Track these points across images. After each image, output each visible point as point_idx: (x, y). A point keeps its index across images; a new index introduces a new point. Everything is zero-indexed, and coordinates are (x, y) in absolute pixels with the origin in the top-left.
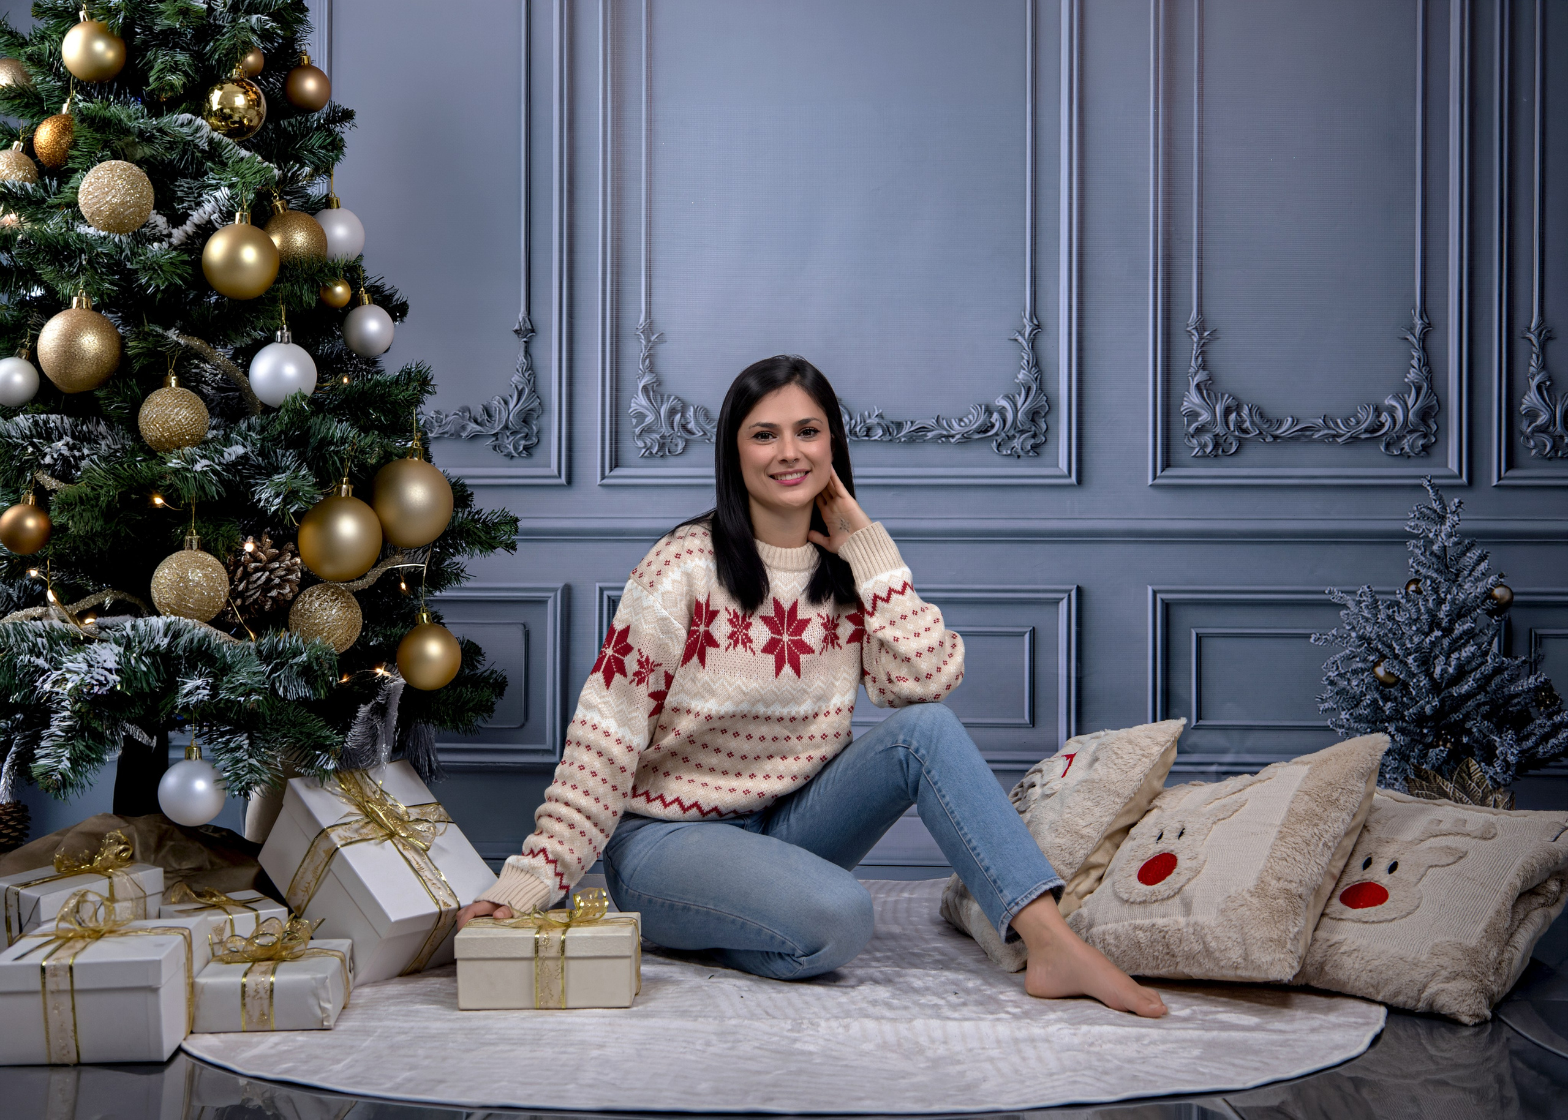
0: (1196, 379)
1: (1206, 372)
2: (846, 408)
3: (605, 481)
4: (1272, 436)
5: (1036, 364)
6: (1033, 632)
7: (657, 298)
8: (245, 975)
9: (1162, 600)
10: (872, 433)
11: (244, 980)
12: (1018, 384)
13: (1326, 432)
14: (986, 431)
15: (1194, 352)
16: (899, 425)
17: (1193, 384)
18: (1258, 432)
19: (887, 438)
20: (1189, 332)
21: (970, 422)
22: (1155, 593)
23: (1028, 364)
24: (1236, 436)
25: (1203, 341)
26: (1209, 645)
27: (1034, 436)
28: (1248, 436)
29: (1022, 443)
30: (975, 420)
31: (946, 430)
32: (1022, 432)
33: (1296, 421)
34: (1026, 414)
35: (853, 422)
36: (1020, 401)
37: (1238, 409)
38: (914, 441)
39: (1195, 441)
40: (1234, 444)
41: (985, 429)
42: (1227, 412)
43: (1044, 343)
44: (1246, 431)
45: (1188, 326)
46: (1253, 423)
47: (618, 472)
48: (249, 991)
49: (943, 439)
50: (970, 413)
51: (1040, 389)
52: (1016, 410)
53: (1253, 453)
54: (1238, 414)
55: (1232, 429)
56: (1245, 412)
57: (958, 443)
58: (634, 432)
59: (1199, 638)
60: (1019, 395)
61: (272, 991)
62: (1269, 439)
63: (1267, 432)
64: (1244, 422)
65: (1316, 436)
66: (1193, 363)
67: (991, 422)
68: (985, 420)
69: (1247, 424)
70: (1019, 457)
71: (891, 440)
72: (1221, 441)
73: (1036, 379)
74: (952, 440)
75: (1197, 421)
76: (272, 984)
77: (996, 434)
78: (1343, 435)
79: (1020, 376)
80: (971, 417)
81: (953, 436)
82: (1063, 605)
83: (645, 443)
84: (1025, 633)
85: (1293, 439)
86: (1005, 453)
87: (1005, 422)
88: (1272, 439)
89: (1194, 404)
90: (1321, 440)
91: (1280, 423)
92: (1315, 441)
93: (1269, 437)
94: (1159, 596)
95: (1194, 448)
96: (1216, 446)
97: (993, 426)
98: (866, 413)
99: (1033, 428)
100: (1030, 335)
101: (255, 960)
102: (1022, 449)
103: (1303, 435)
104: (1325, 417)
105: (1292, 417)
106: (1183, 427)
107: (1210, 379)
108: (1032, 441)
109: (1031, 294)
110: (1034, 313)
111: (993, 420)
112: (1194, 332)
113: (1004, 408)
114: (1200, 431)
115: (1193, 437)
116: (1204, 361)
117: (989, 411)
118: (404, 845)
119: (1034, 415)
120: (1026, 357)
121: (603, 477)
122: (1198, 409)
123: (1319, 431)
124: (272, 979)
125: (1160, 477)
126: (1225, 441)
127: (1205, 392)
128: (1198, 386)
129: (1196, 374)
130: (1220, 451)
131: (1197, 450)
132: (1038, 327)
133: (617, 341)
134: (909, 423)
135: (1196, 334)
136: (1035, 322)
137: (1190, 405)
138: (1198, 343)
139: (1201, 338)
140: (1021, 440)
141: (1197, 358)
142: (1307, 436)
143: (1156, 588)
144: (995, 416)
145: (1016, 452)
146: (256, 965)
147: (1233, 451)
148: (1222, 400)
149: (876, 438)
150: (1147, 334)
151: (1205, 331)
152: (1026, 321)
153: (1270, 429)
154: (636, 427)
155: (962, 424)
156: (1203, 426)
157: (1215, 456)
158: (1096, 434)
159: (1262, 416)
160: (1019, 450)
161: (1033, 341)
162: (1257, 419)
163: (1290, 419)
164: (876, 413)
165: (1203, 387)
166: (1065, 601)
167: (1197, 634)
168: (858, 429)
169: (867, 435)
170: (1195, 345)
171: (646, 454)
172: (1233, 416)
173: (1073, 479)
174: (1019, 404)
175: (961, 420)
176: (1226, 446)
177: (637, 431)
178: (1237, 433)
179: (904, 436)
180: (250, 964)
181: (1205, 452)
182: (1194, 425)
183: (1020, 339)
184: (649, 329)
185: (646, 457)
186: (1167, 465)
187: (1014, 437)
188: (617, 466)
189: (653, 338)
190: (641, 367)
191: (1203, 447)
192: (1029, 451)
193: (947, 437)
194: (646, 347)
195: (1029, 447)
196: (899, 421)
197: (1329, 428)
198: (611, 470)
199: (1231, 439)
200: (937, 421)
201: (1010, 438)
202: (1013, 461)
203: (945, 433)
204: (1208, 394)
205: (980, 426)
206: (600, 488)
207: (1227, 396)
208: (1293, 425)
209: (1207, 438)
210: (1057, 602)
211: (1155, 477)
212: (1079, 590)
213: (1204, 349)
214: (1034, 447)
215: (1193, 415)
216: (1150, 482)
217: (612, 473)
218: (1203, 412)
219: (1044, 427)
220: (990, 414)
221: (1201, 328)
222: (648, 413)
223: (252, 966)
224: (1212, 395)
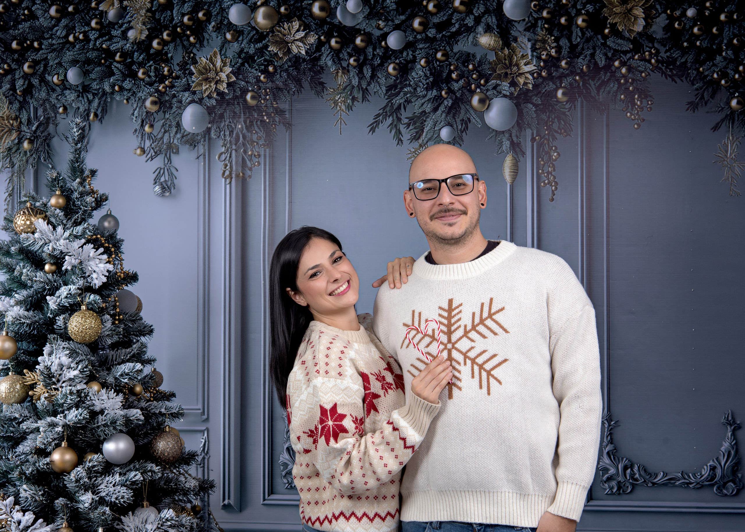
0: (607, 449)
1: (613, 445)
4: (652, 483)
13: (683, 481)
15: (606, 433)
18: (643, 480)
24: (630, 483)
25: (611, 427)
33: (665, 474)
37: (632, 467)
39: (606, 485)
40: (629, 487)
42: (625, 468)
44: (636, 480)
46: (640, 475)
47: (273, 497)
53: (640, 492)
54: (632, 470)
55: (628, 478)
56: (636, 468)
58: (282, 474)
62: (650, 485)
64: (635, 474)
65: (677, 483)
69: (637, 476)
72: (622, 485)
75: (608, 473)
78: (693, 483)
83: (288, 481)
85: (664, 485)
88: (651, 485)
89: (606, 463)
90: (680, 486)
91: (656, 475)
92: (677, 486)
93: (650, 483)
95: (606, 489)
96: (619, 488)
103: (670, 483)
104: (682, 472)
105: (663, 472)
107: (615, 449)
114: (609, 479)
115: (605, 482)
116: (611, 439)
122: (608, 467)
123: (679, 480)
126: (624, 485)
127: (612, 457)
128: (608, 453)
129: (607, 446)
130: (621, 491)
131: (608, 490)
135: (607, 423)
137: (604, 464)
138: (608, 428)
139: (609, 425)
141: (607, 437)
142: (672, 483)
147: (629, 491)
151: (612, 421)
153: (651, 479)
154: (283, 471)
156: (611, 476)
157: (619, 494)
159: (645, 471)
162: (642, 473)
163: (662, 473)
165: (611, 454)
170: (606, 429)
171: (289, 487)
172: (629, 471)
176: (625, 488)
177: (284, 473)
178: (631, 481)
181: (612, 492)
185: (289, 489)
190: (285, 436)
191: (611, 488)
197: (685, 479)
199: (628, 484)
206: (262, 506)
207: (625, 459)
208: (664, 476)
209: (614, 483)
213: (611, 432)
217: (270, 498)
218: (611, 468)
222: (289, 463)
224: (617, 458)
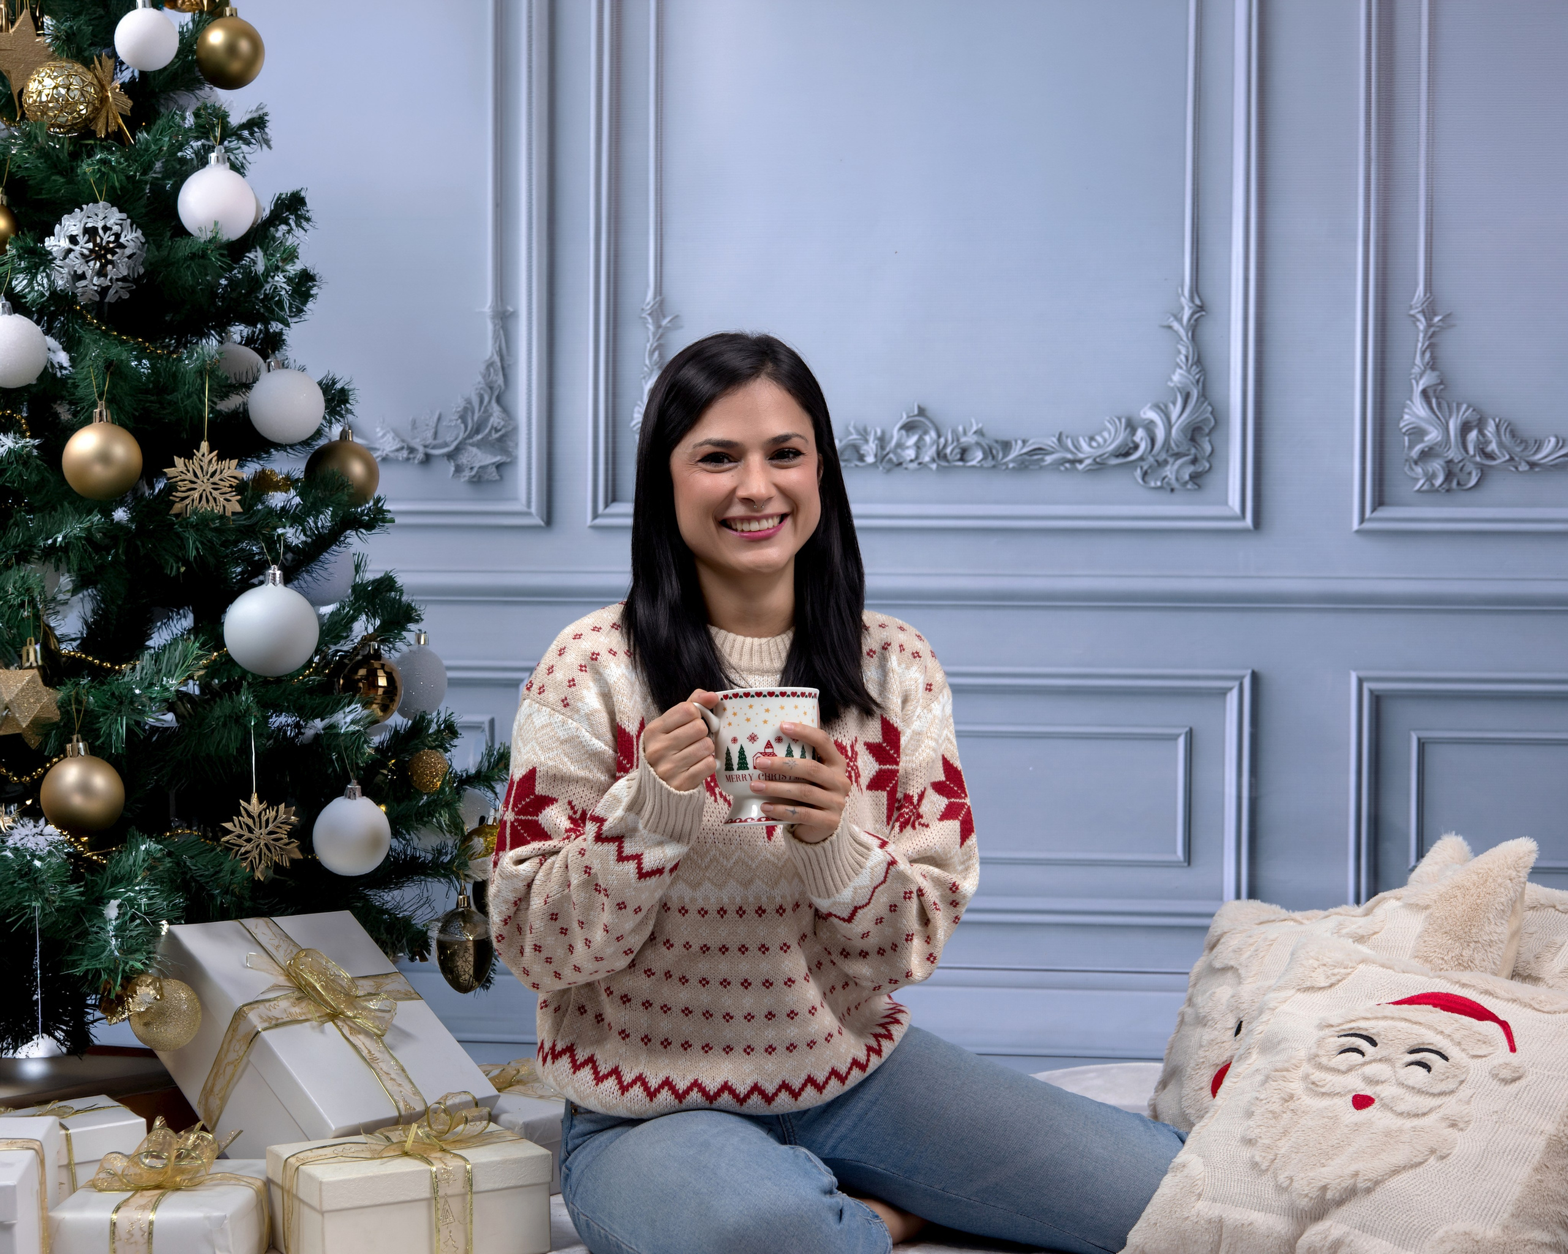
2: (932, 422)
3: (599, 521)
5: (1199, 361)
6: (1190, 736)
7: (672, 267)
8: (117, 1209)
9: (1371, 692)
10: (968, 456)
11: (114, 1217)
12: (1172, 389)
14: (1127, 454)
16: (1006, 446)
17: (1418, 389)
19: (990, 463)
20: (1413, 316)
21: (1105, 441)
22: (1360, 682)
23: (1187, 359)
26: (1435, 755)
27: (1194, 461)
28: (1494, 463)
29: (1178, 471)
30: (1112, 438)
31: (1072, 452)
32: (1177, 456)
34: (1184, 430)
35: (942, 440)
36: (1175, 411)
38: (1026, 467)
41: (1126, 451)
43: (1210, 331)
45: (1411, 308)
48: (122, 1231)
49: (1067, 465)
50: (1105, 429)
51: (1204, 395)
52: (1169, 425)
57: (1089, 471)
59: (1422, 745)
60: (1174, 403)
61: (150, 1233)
63: (1521, 458)
66: (1418, 360)
67: (1133, 442)
68: (1125, 439)
70: (1172, 490)
71: (994, 467)
73: (1198, 381)
74: (1080, 467)
76: (151, 1223)
77: (1141, 459)
79: (1176, 378)
80: (1106, 434)
81: (1081, 461)
82: (1232, 698)
84: (1179, 735)
86: (1152, 484)
87: (1153, 441)
94: (1366, 686)
97: (1136, 447)
98: (960, 429)
99: (1193, 451)
100: (1190, 319)
101: (139, 1189)
102: (1177, 479)
106: (1403, 449)
108: (1191, 469)
109: (1192, 263)
110: (1196, 289)
111: (1137, 438)
112: (1421, 317)
113: (1152, 422)
117: (1131, 427)
118: (351, 1028)
119: (1194, 432)
120: (1183, 351)
121: (595, 515)
124: (152, 1216)
125: (1370, 520)
132: (1201, 309)
133: (615, 327)
134: (1020, 443)
136: (1198, 302)
140: (1176, 467)
143: (1363, 674)
144: (1140, 433)
145: (1168, 484)
146: (138, 1195)
148: (1458, 415)
149: (974, 463)
150: (1354, 320)
152: (1185, 301)
155: (1094, 444)
158: (1279, 460)
160: (1173, 481)
161: (1195, 329)
164: (974, 428)
166: (1235, 693)
167: (1419, 740)
168: (948, 450)
169: (962, 459)
173: (1249, 521)
174: (1174, 416)
175: (1092, 439)
179: (1013, 461)
180: (131, 1193)
182: (1419, 448)
183: (1176, 325)
184: (660, 309)
186: (1380, 502)
187: (1166, 462)
188: (614, 500)
189: (665, 322)
192: (1186, 483)
193: (1073, 462)
194: (654, 334)
195: (1187, 477)
196: (1006, 438)
198: (606, 506)
200: (1059, 439)
201: (1161, 464)
202: (1165, 496)
203: (1069, 456)
204: (1439, 404)
205: (1119, 447)
210: (1223, 693)
211: (1362, 519)
212: (1255, 677)
214: (1194, 477)
215: (1417, 433)
216: (1355, 525)
219: (1208, 448)
220: (1133, 431)
221: (1429, 311)
223: (133, 1196)
